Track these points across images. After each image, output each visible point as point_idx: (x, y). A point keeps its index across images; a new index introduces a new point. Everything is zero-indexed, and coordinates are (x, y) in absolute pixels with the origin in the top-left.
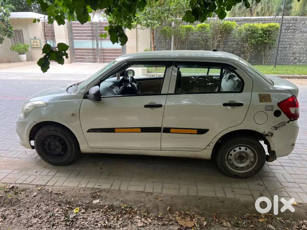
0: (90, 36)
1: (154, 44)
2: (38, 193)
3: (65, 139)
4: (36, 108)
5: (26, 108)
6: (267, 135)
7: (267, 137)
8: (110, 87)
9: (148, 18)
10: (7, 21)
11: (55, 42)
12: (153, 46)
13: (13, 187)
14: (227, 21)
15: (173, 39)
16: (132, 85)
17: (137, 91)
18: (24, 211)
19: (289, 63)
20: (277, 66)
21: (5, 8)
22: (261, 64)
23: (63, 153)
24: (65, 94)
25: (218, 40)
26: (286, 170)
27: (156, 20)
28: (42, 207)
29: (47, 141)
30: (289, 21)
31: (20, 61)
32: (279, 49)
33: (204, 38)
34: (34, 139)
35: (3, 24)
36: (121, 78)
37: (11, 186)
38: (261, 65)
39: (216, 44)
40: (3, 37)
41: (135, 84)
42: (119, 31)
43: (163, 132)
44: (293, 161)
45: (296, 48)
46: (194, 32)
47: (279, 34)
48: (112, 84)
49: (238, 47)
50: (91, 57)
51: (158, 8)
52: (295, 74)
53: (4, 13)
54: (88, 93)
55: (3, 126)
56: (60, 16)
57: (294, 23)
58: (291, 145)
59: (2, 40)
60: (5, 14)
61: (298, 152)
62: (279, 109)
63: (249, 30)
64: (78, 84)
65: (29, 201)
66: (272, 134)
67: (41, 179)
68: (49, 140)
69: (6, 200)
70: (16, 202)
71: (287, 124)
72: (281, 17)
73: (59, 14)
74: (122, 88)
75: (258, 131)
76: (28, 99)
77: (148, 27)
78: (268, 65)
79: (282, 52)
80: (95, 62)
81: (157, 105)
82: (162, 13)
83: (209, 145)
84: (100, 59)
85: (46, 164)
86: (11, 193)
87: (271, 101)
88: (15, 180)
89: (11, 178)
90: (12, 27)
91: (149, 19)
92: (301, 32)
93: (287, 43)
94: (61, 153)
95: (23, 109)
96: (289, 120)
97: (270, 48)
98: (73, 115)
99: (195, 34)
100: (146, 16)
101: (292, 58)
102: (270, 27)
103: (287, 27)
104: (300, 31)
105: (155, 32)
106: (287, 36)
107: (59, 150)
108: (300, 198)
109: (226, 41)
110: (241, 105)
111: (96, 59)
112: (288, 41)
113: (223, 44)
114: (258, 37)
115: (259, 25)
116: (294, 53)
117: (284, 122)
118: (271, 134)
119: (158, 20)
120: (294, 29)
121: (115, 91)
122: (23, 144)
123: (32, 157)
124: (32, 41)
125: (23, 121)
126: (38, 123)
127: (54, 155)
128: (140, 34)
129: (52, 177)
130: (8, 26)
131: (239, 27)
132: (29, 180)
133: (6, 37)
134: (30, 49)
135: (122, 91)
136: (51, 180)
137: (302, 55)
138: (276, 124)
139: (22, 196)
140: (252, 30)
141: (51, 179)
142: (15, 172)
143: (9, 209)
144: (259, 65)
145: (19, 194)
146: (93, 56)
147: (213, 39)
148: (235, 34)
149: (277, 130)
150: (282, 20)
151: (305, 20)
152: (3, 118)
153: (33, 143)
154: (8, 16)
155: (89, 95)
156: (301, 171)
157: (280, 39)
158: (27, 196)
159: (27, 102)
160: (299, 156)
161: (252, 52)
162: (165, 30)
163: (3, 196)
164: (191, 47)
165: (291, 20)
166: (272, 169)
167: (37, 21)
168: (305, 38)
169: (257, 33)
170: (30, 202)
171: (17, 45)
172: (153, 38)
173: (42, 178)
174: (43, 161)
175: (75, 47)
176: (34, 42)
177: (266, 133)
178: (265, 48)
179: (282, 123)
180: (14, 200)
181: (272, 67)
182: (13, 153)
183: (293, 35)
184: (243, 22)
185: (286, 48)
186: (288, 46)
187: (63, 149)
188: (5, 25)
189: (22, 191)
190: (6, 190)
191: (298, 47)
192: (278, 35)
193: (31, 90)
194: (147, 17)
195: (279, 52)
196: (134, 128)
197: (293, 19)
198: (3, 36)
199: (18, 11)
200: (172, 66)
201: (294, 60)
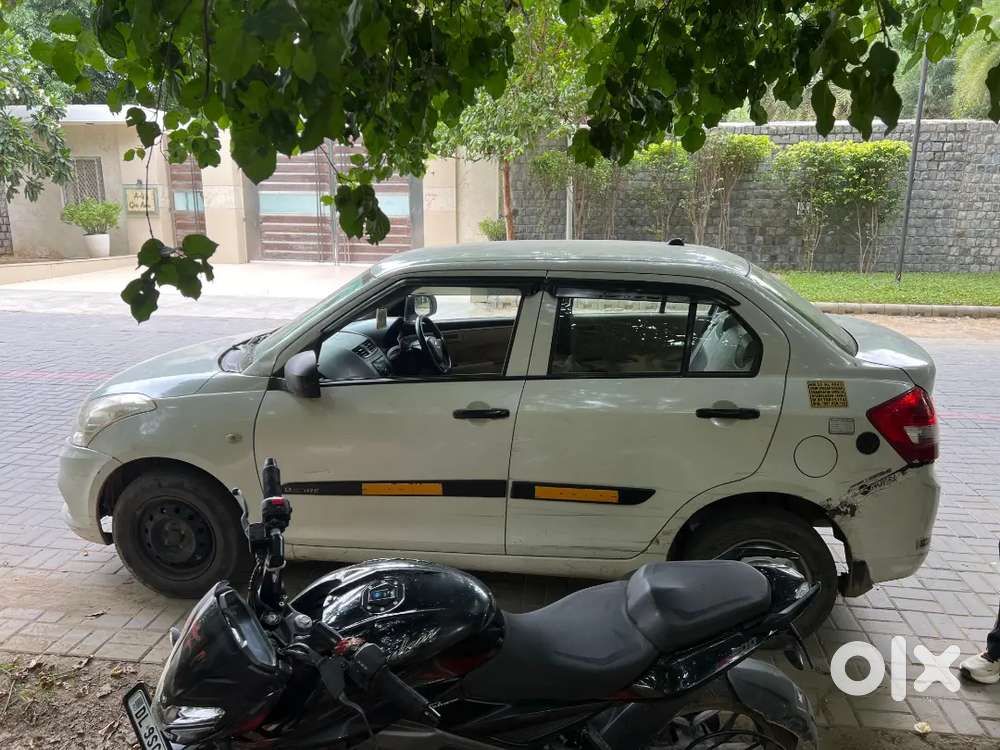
0: (310, 179)
1: (508, 204)
2: (116, 687)
3: (208, 513)
4: (124, 416)
5: (91, 415)
6: (837, 511)
7: (837, 518)
8: (355, 350)
9: (490, 126)
10: (56, 132)
11: (202, 197)
12: (506, 212)
13: (39, 665)
14: (742, 135)
15: (570, 189)
16: (423, 342)
17: (439, 362)
18: (69, 744)
19: (944, 267)
20: (905, 276)
21: (48, 91)
22: (856, 269)
23: (199, 558)
24: (215, 373)
25: (715, 194)
26: (909, 625)
27: (516, 135)
28: (127, 731)
29: (151, 518)
30: (941, 134)
31: (90, 254)
32: (912, 221)
33: (669, 186)
34: (112, 510)
35: (43, 140)
36: (391, 321)
37: (33, 663)
38: (854, 270)
39: (706, 206)
40: (40, 180)
41: (434, 341)
42: (364, 202)
43: (512, 497)
44: (933, 592)
45: (966, 219)
46: (638, 167)
47: (907, 173)
48: (361, 339)
49: (779, 215)
50: (312, 243)
51: (521, 94)
52: (961, 304)
53: (45, 106)
54: (281, 372)
55: (22, 466)
56: (206, 142)
57: (958, 142)
58: (917, 543)
59: (35, 189)
60: (50, 111)
61: (952, 564)
62: (872, 429)
63: (811, 163)
64: (256, 341)
65: (85, 711)
66: (853, 509)
67: (127, 641)
68: (158, 517)
69: (15, 707)
70: (44, 714)
71: (900, 477)
72: (914, 121)
73: (205, 135)
74: (393, 353)
75: (807, 497)
76: (101, 386)
77: (490, 154)
78: (875, 270)
79: (922, 232)
80: (325, 258)
81: (492, 411)
82: (535, 111)
83: (655, 540)
84: (342, 249)
85: (147, 592)
86: (32, 687)
87: (845, 405)
88: (46, 642)
89: (34, 636)
90: (69, 150)
91: (495, 129)
92: (980, 167)
93: (937, 203)
94: (194, 556)
95: (82, 417)
96: (905, 464)
97: (881, 220)
98: (234, 439)
99: (641, 175)
100: (484, 122)
101: (954, 250)
102: (880, 152)
103: (935, 153)
104: (978, 165)
105: (514, 168)
106: (936, 183)
107: (189, 549)
108: (945, 715)
109: (742, 196)
110: (753, 414)
111: (327, 248)
112: (941, 196)
113: (731, 205)
114: (843, 185)
115: (844, 148)
116: (960, 235)
117: (889, 471)
118: (849, 510)
119: (520, 134)
120: (958, 161)
121: (369, 363)
122: (79, 529)
123: (103, 570)
124: (130, 194)
125: (81, 456)
126: (128, 464)
127: (173, 564)
128: (467, 173)
129: (160, 635)
130: (59, 148)
131: (780, 154)
132: (92, 643)
133: (48, 182)
134: (120, 218)
135: (392, 361)
136: (157, 646)
137: (987, 242)
138: (863, 476)
139: (64, 695)
140: (821, 163)
141: (157, 643)
142: (47, 617)
143: (21, 737)
144: (847, 271)
145: (55, 690)
146: (319, 239)
147: (699, 188)
148: (768, 171)
149: (869, 496)
150: (918, 133)
151: (992, 132)
152: (25, 439)
153: (107, 523)
154: (58, 118)
155: (283, 376)
156: (958, 627)
157: (911, 189)
158: (80, 697)
159: (98, 397)
160: (952, 576)
161: (825, 231)
162: (545, 162)
163: (7, 695)
164: (630, 214)
165: (947, 132)
166: (865, 620)
167: (136, 155)
168: (996, 188)
169: (840, 173)
170: (88, 716)
171: (81, 205)
172: (507, 187)
173: (129, 637)
174: (137, 583)
175: (263, 214)
176: (136, 196)
177: (835, 504)
178: (866, 218)
179: (883, 473)
180: (39, 709)
181: (887, 280)
182: (48, 553)
183: (954, 179)
184: (794, 138)
185: (933, 218)
186: (941, 212)
187: (200, 545)
188: (48, 142)
189: (65, 679)
190: (17, 674)
191: (971, 215)
192: (906, 179)
193: (117, 349)
194: (488, 124)
195: (913, 231)
196: (420, 482)
197: (955, 129)
198: (40, 176)
199: (90, 101)
200: (540, 293)
201: (962, 257)
